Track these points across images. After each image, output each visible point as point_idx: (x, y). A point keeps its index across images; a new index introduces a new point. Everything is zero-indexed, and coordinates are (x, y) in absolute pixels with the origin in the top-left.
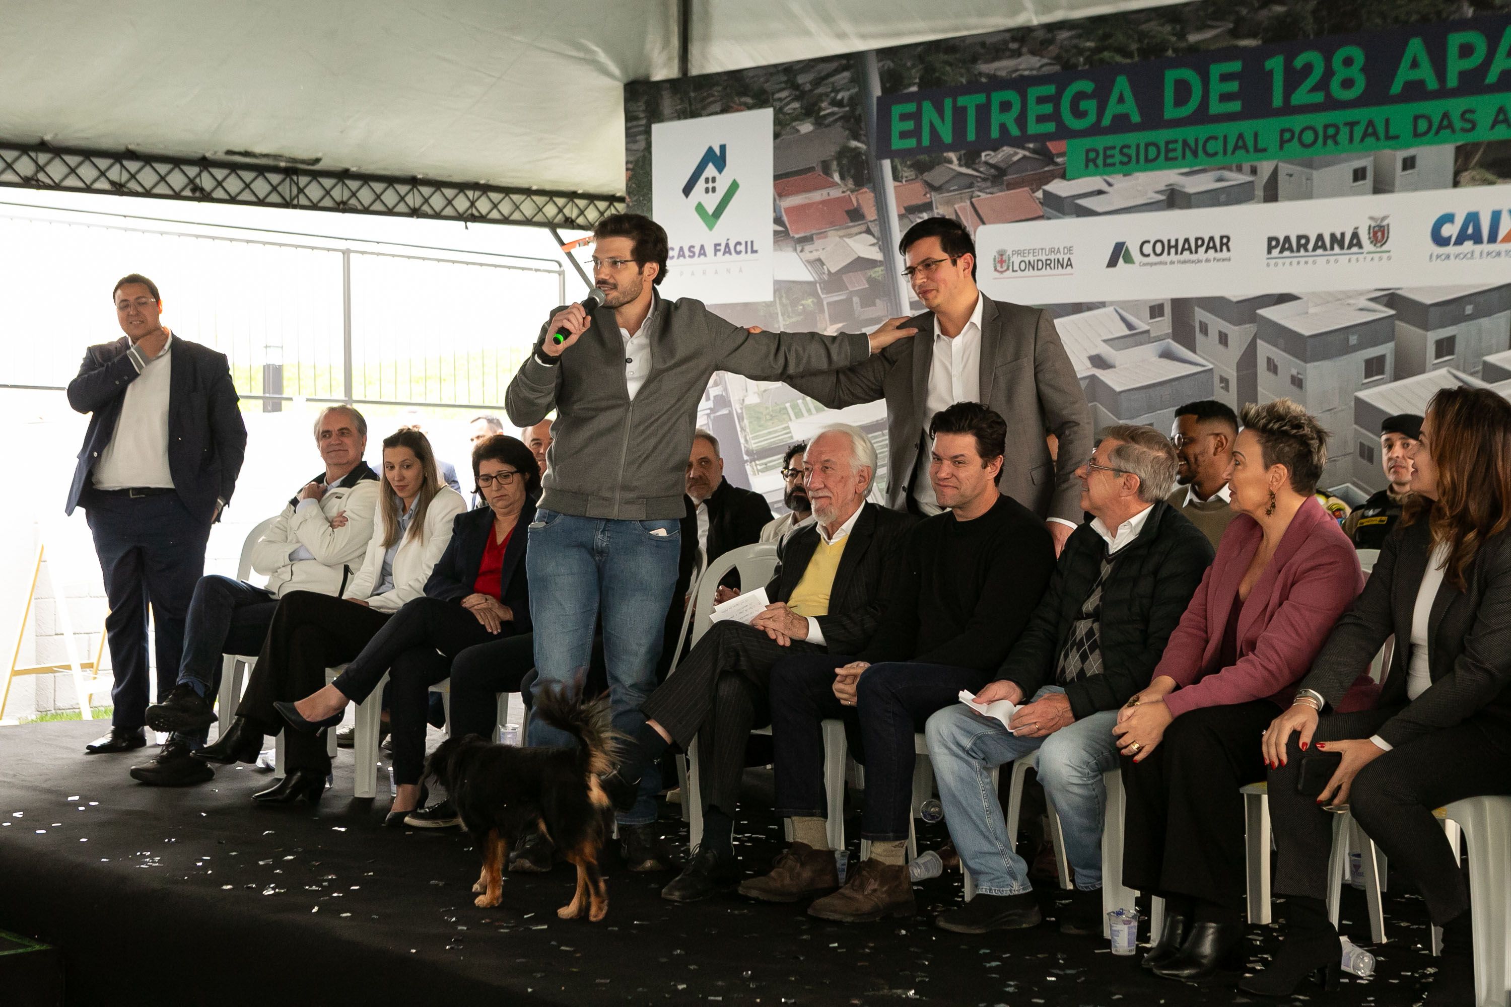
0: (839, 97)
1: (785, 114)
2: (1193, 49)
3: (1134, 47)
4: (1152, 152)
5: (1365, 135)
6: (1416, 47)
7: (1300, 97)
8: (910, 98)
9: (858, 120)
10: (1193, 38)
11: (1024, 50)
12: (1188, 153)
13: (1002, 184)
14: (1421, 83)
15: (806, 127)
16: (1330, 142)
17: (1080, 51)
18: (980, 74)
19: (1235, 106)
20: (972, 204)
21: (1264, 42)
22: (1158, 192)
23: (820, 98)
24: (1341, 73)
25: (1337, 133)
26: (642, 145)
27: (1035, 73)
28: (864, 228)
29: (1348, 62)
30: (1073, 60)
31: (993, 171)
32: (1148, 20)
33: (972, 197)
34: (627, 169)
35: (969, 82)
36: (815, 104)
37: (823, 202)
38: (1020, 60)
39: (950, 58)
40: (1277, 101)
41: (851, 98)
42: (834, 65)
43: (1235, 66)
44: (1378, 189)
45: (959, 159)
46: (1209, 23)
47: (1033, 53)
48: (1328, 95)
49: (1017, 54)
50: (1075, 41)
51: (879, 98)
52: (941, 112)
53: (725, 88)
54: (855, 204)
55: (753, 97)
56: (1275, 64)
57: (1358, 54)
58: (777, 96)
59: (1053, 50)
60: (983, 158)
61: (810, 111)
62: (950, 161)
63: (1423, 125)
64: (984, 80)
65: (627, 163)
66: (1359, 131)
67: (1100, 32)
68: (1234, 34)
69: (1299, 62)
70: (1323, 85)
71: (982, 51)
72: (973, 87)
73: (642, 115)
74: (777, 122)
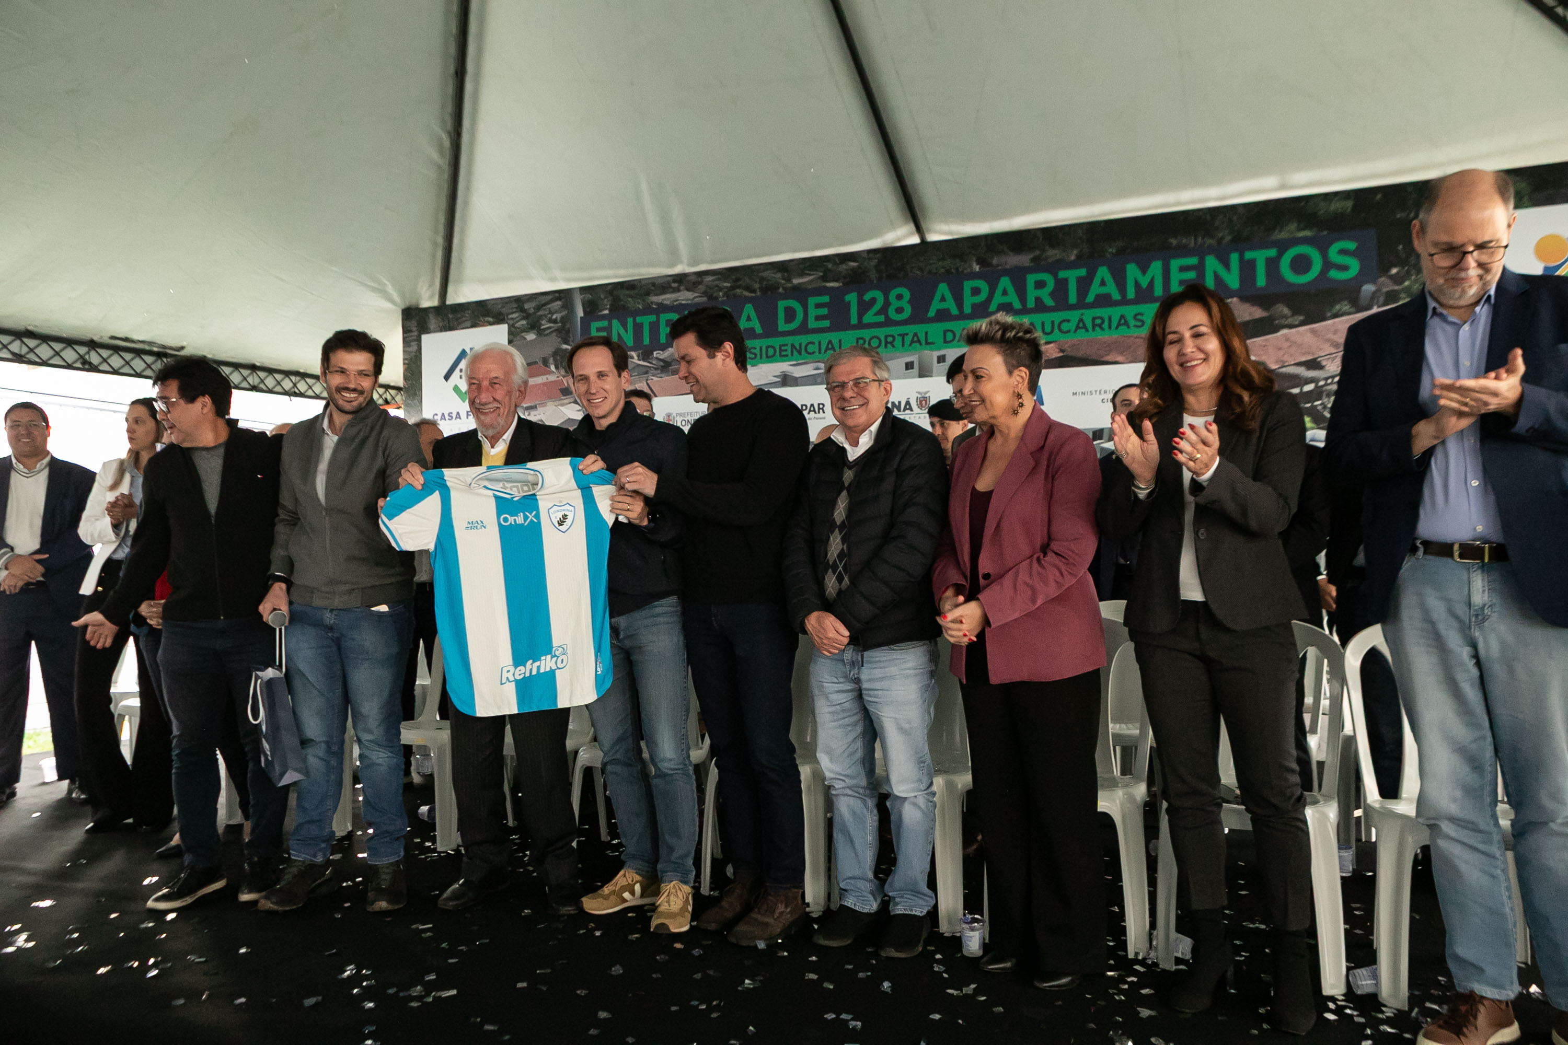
0: (554, 317)
1: (515, 328)
2: (796, 288)
3: (757, 286)
4: (771, 352)
5: (912, 342)
6: (943, 288)
7: (869, 318)
8: (603, 317)
9: (568, 332)
10: (796, 281)
11: (682, 288)
12: (795, 352)
13: (668, 371)
14: (947, 311)
15: (531, 336)
16: (889, 346)
17: (720, 289)
18: (652, 303)
19: (826, 323)
20: (648, 384)
21: (844, 284)
22: (775, 376)
23: (541, 317)
24: (895, 304)
25: (894, 340)
26: (414, 348)
27: (690, 302)
28: (572, 400)
29: (899, 297)
30: (715, 295)
31: (662, 364)
32: (764, 271)
33: (647, 380)
34: (404, 364)
35: (644, 309)
36: (538, 321)
37: (544, 384)
38: (679, 294)
39: (632, 292)
40: (854, 321)
41: (562, 318)
42: (549, 297)
43: (826, 299)
44: (921, 375)
45: (638, 356)
46: (807, 272)
47: (688, 290)
48: (887, 317)
49: (677, 290)
50: (717, 282)
51: (581, 318)
52: (625, 326)
53: (473, 312)
54: (566, 385)
55: (493, 317)
56: (852, 298)
57: (906, 293)
58: (510, 316)
59: (702, 288)
60: (655, 356)
61: (534, 326)
62: (632, 358)
63: (949, 336)
64: (654, 306)
65: (404, 359)
66: (908, 339)
67: (734, 277)
68: (824, 278)
69: (867, 297)
70: (883, 311)
71: (653, 288)
72: (648, 310)
73: (415, 329)
74: (510, 333)
